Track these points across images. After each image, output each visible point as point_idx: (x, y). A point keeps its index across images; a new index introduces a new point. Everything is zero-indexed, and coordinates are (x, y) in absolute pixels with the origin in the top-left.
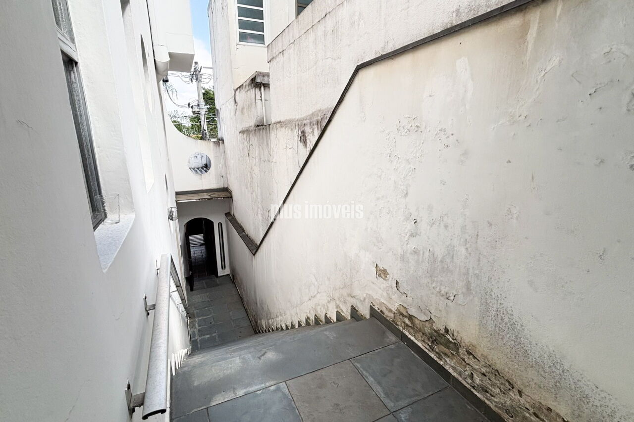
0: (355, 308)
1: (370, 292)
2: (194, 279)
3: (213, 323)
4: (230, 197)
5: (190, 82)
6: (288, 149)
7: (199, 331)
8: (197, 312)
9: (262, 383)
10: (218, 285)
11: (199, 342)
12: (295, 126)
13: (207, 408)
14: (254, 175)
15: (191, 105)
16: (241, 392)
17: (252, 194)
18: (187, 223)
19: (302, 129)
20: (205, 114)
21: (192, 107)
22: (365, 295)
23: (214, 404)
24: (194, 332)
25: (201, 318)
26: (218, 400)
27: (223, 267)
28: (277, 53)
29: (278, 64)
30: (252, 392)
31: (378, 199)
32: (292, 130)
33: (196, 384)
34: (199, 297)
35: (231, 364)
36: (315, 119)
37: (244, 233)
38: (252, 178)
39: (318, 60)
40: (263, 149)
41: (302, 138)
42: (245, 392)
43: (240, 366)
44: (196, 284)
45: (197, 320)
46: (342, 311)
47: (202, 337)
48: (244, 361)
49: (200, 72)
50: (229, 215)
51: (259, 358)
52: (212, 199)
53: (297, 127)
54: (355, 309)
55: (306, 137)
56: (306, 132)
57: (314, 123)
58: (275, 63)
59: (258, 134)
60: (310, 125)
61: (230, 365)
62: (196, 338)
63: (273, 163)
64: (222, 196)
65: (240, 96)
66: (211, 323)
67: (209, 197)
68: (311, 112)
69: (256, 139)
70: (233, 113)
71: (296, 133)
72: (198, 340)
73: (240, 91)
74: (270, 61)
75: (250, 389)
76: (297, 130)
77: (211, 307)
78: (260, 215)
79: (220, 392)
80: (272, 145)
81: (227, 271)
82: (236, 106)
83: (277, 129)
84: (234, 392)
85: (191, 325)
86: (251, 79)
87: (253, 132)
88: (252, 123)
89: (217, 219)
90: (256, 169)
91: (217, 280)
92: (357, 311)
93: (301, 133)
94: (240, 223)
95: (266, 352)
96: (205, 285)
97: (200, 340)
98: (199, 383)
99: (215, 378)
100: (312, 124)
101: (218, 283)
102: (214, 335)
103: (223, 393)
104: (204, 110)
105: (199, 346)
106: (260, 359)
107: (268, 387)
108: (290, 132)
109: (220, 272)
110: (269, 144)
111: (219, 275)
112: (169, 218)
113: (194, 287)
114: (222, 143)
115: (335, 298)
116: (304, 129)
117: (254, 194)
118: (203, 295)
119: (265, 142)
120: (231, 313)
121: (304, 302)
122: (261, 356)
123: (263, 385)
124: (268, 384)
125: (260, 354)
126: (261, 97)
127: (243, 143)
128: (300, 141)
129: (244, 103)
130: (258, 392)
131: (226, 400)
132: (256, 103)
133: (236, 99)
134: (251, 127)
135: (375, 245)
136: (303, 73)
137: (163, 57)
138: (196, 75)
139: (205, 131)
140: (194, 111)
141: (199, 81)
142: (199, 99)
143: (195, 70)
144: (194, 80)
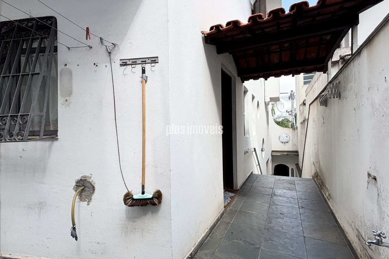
4: (297, 155)
5: (289, 100)
15: (288, 111)
20: (294, 115)
37: (300, 172)
49: (294, 95)
50: (297, 165)
59: (303, 124)
64: (293, 154)
67: (287, 154)
69: (303, 126)
70: (299, 115)
73: (301, 106)
82: (300, 112)
86: (303, 102)
88: (303, 119)
89: (291, 166)
94: (300, 167)
104: (294, 113)
112: (261, 150)
114: (297, 129)
127: (301, 128)
132: (304, 111)
133: (300, 109)
134: (303, 121)
137: (268, 100)
138: (291, 96)
139: (294, 123)
140: (289, 114)
141: (293, 99)
142: (292, 108)
143: (291, 95)
144: (291, 99)
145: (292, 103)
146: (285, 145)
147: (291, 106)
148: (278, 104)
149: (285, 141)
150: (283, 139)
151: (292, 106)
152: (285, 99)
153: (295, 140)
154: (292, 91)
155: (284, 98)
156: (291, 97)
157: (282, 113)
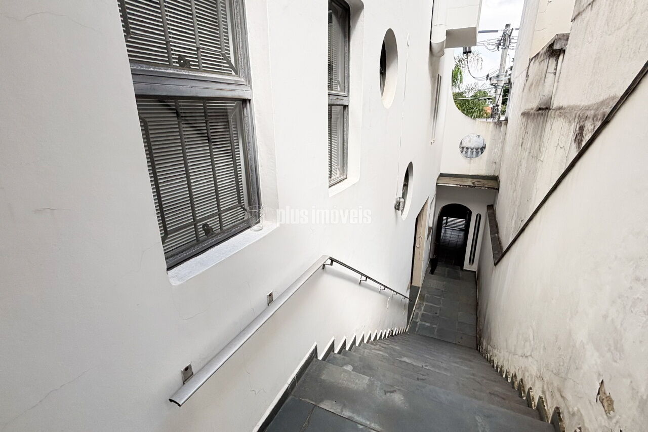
0: (559, 414)
1: (583, 412)
2: (439, 263)
3: (438, 315)
4: (496, 189)
5: (496, 49)
6: (559, 147)
7: (423, 314)
8: (428, 297)
9: (368, 420)
10: (459, 278)
11: (418, 326)
12: (575, 117)
13: (315, 405)
14: (520, 172)
15: (490, 77)
16: (347, 414)
17: (514, 193)
18: (444, 207)
19: (582, 124)
20: (503, 87)
21: (490, 79)
22: (576, 409)
23: (322, 406)
24: (417, 313)
25: (429, 304)
26: (326, 405)
27: (471, 261)
28: (585, 6)
29: (582, 23)
30: (355, 422)
31: (637, 279)
32: (570, 122)
33: (323, 377)
34: (436, 283)
35: (359, 381)
36: (601, 111)
37: (496, 235)
38: (518, 173)
39: (635, 13)
40: (535, 141)
41: (578, 137)
42: (350, 417)
43: (364, 388)
44: (439, 269)
45: (424, 303)
46: (547, 402)
47: (423, 323)
48: (371, 385)
49: (510, 36)
50: (491, 208)
51: (386, 392)
52: (474, 187)
53: (576, 120)
54: (559, 416)
55: (583, 136)
56: (586, 129)
57: (599, 117)
58: (579, 22)
59: (536, 120)
60: (593, 119)
61: (357, 381)
62: (417, 321)
63: (540, 162)
64: (486, 186)
65: (535, 67)
66: (436, 313)
67: (472, 185)
68: (601, 99)
69: (533, 125)
70: (521, 90)
71: (573, 128)
72: (418, 324)
73: (535, 61)
74: (574, 19)
75: (356, 417)
76: (575, 124)
77: (443, 298)
78: (513, 221)
79: (333, 400)
80: (545, 139)
81: (474, 268)
82: (527, 80)
83: (554, 118)
84: (342, 408)
85: (418, 306)
86: (548, 45)
87: (532, 116)
88: (535, 104)
89: (477, 210)
90: (524, 163)
91: (461, 273)
92: (561, 420)
93: (579, 128)
94: (498, 221)
95: (395, 391)
96: (446, 273)
97: (420, 324)
98: (325, 379)
99: (338, 384)
100: (595, 119)
101: (460, 276)
102: (435, 326)
103: (334, 403)
104: (503, 82)
105: (417, 329)
106: (385, 394)
107: (371, 429)
108: (567, 124)
109: (466, 266)
110: (542, 136)
111: (465, 268)
112: (395, 208)
113: (435, 271)
114: (505, 125)
115: (545, 379)
116: (584, 125)
117: (515, 194)
118: (440, 282)
119: (540, 131)
120: (460, 313)
121: (517, 355)
122: (388, 392)
123: (368, 423)
124: (373, 425)
125: (389, 390)
126: (556, 69)
127: (521, 128)
128: (575, 140)
129: (534, 78)
130: (359, 425)
131: (332, 411)
132: (545, 78)
133: (529, 71)
134: (533, 109)
135: (609, 350)
136: (609, 35)
137: (440, 37)
138: (505, 40)
139: (498, 106)
140: (492, 84)
141: (506, 47)
142: (501, 68)
143: (504, 35)
144: (500, 47)
145: (502, 56)
146: (470, 163)
147: (500, 63)
148: (472, 59)
149: (472, 147)
150: (470, 141)
151: (501, 65)
152: (488, 46)
153: (496, 150)
154: (508, 26)
155: (486, 44)
156: (504, 42)
157: (476, 81)
